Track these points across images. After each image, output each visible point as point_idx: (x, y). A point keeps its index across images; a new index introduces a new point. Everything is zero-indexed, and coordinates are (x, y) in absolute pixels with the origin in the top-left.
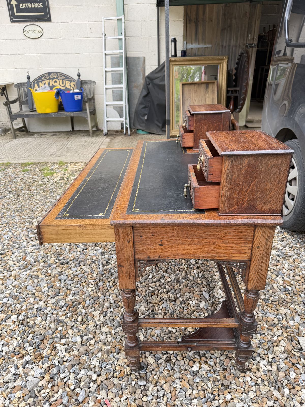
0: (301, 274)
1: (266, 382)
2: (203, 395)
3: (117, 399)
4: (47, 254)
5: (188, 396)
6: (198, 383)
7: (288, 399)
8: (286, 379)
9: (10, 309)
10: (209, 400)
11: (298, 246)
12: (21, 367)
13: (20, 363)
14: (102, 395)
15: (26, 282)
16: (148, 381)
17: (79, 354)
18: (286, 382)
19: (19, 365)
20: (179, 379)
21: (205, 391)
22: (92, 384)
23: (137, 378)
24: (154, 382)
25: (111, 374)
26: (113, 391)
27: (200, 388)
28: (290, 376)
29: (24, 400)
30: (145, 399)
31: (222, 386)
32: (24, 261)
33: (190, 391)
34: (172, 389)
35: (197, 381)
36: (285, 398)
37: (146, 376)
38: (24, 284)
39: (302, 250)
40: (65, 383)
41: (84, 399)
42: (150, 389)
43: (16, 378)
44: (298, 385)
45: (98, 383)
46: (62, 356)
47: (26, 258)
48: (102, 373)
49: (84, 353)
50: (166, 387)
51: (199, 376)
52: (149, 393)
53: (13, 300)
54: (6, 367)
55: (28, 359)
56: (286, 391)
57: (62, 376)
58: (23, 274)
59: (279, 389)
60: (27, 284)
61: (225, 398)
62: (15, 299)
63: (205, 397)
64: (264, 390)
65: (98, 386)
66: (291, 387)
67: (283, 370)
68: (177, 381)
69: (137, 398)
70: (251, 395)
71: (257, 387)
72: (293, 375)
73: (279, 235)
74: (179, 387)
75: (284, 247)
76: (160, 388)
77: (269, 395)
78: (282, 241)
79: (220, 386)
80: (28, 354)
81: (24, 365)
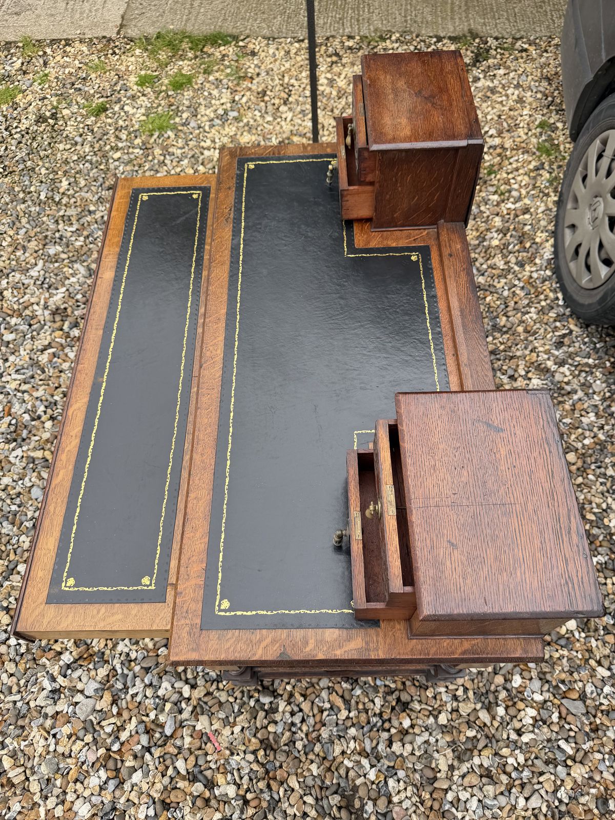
0: (579, 445)
1: (471, 694)
2: (366, 721)
3: (227, 731)
4: (52, 396)
5: (340, 722)
6: (358, 696)
7: (501, 726)
8: (505, 688)
9: (11, 547)
10: (375, 729)
11: (591, 361)
12: (60, 676)
13: (55, 670)
14: (202, 724)
15: (27, 479)
16: (276, 694)
17: (154, 645)
18: (503, 695)
19: (54, 674)
20: (327, 690)
21: (370, 712)
22: (183, 705)
23: (259, 692)
24: (286, 696)
25: (214, 686)
26: (220, 716)
27: (361, 706)
28: (513, 682)
29: (78, 738)
30: (271, 728)
31: (397, 703)
32: (10, 418)
33: (344, 714)
34: (316, 711)
35: (357, 694)
36: (496, 724)
37: (273, 684)
38: (22, 484)
39: (598, 374)
40: (140, 703)
41: (175, 730)
42: (281, 709)
43: (56, 698)
44: (522, 700)
45: (194, 702)
46: (126, 650)
47: (10, 409)
48: (199, 682)
49: (163, 644)
50: (306, 706)
51: (362, 684)
52: (278, 717)
53: (10, 526)
54: (34, 677)
55: (69, 661)
56: (501, 711)
57: (131, 692)
58: (14, 454)
59: (489, 708)
60: (29, 484)
61: (401, 723)
62: (13, 524)
63: (369, 722)
64: (465, 709)
65: (195, 707)
66: (510, 703)
67: (502, 672)
68: (324, 694)
69: (259, 727)
70: (443, 719)
71: (455, 704)
72: (517, 681)
73: (558, 324)
74: (327, 705)
75: (562, 363)
76: (296, 709)
77: (472, 719)
78: (559, 344)
79: (394, 703)
80: (67, 649)
81: (63, 671)
